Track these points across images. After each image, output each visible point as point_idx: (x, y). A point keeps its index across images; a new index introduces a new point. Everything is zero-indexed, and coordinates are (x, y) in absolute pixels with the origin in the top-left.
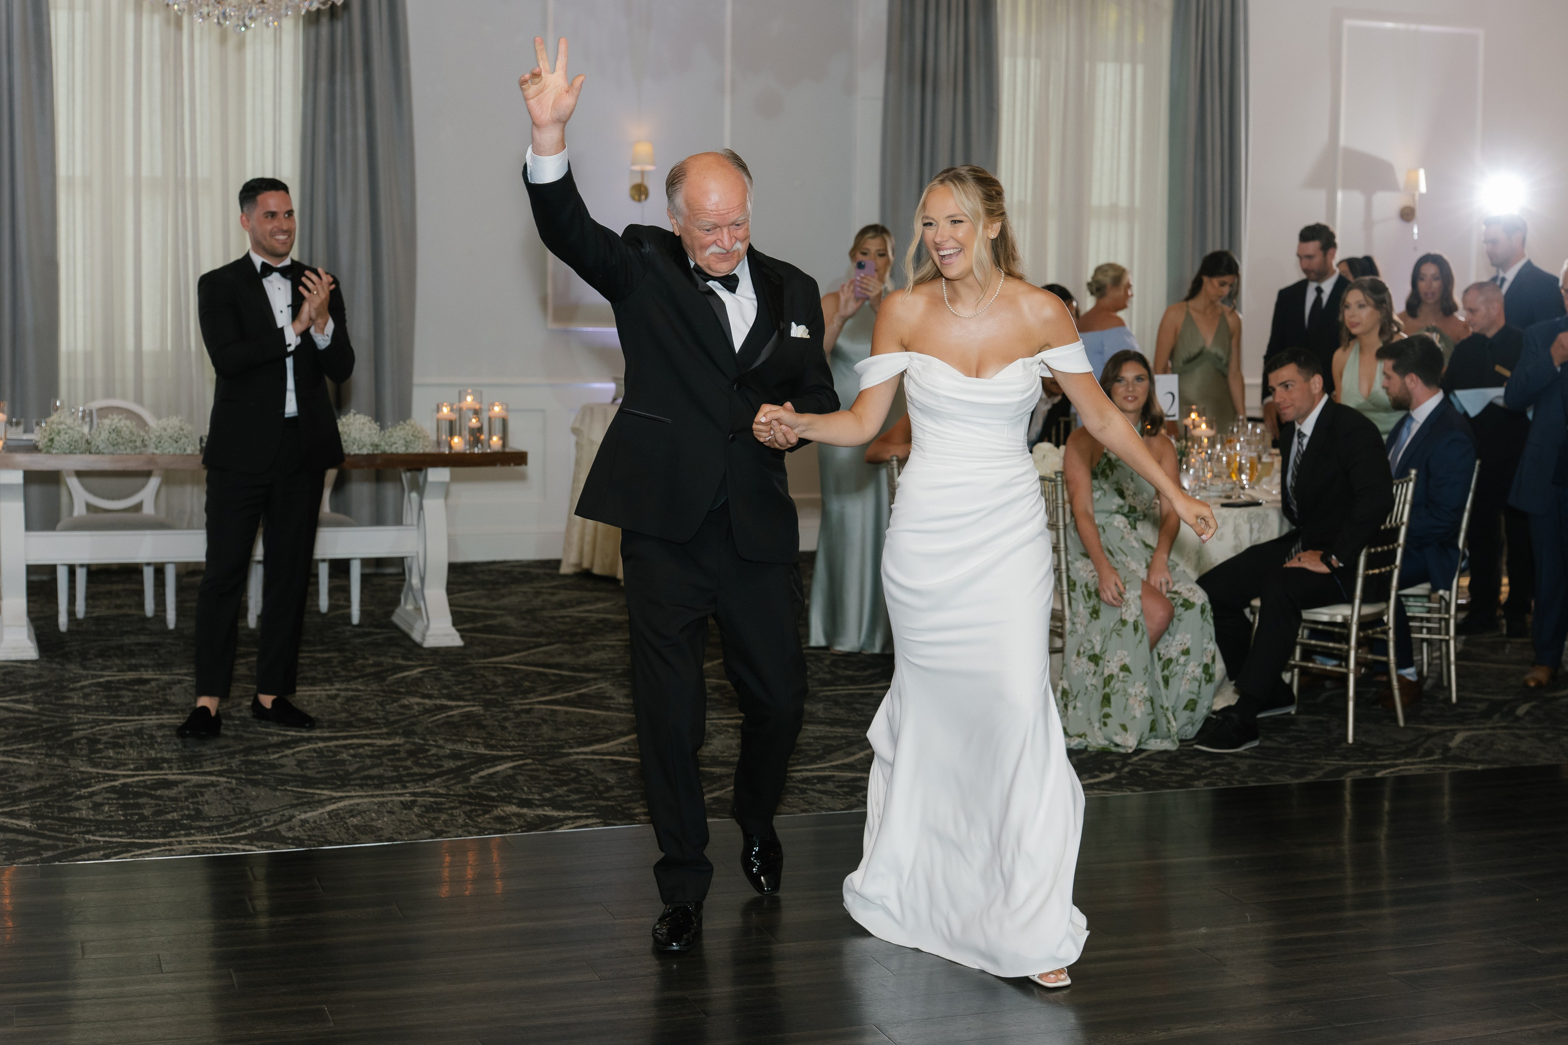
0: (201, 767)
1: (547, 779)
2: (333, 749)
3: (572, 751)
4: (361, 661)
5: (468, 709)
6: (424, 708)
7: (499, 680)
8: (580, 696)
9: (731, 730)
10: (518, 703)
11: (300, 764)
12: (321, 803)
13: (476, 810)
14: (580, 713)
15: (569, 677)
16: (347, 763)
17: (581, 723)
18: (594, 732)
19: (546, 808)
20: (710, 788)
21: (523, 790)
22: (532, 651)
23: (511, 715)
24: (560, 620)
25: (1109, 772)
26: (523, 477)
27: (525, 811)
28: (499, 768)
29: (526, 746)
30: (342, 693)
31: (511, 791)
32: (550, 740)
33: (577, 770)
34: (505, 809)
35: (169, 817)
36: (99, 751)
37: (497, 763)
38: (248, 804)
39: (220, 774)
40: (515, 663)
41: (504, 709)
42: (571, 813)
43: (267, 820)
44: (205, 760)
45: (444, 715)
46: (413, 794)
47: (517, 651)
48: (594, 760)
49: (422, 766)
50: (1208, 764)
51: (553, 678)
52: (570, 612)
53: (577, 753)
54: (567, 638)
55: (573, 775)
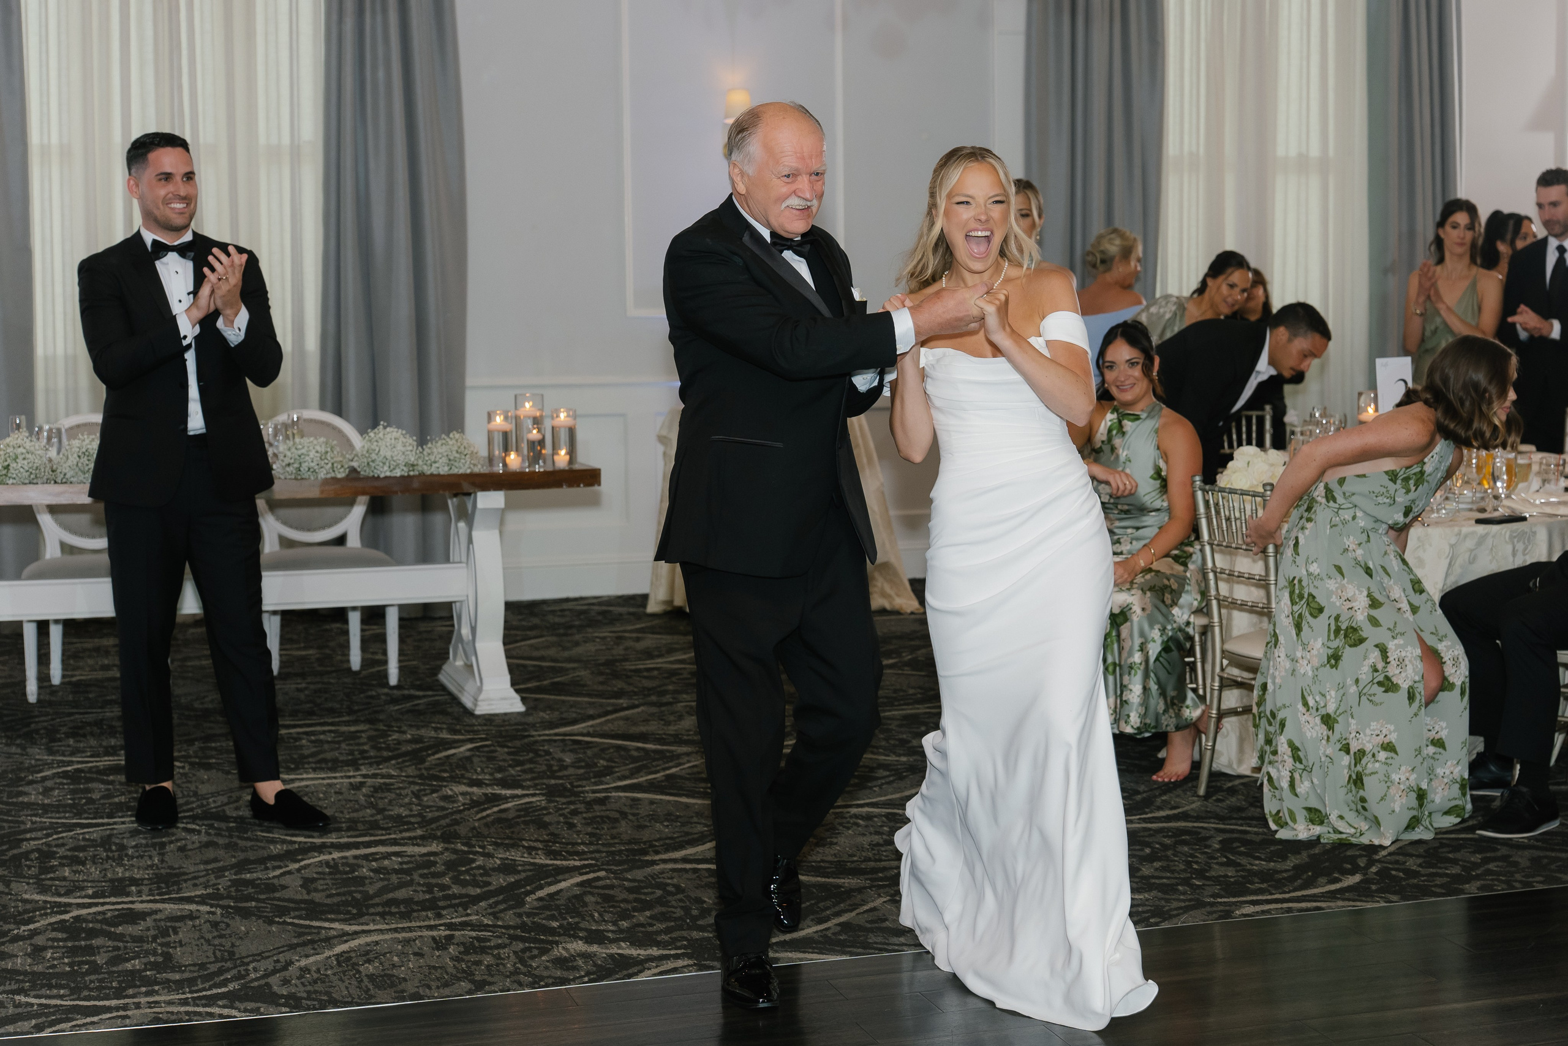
0: (179, 890)
1: (625, 901)
2: (352, 861)
3: (657, 857)
4: (395, 736)
5: (527, 800)
6: (471, 800)
7: (568, 759)
8: (668, 777)
9: (861, 822)
10: (590, 790)
11: (307, 883)
12: (329, 941)
13: (530, 949)
14: (669, 801)
15: (656, 751)
16: (367, 881)
17: (669, 817)
18: (686, 829)
19: (623, 944)
20: (837, 909)
21: (592, 916)
22: (609, 717)
23: (581, 807)
24: (645, 674)
25: (1352, 873)
26: (595, 502)
27: (595, 948)
28: (563, 885)
29: (598, 851)
30: (370, 781)
31: (577, 920)
32: (630, 842)
33: (662, 886)
34: (569, 946)
35: (129, 966)
36: (53, 869)
37: (560, 877)
38: (233, 945)
39: (202, 900)
40: (588, 734)
41: (573, 799)
42: (655, 952)
43: (255, 970)
44: (186, 881)
45: (496, 809)
46: (450, 926)
47: (592, 717)
48: (685, 870)
49: (464, 884)
50: (1477, 858)
51: (635, 754)
52: (658, 663)
53: (665, 861)
54: (654, 698)
55: (659, 893)
